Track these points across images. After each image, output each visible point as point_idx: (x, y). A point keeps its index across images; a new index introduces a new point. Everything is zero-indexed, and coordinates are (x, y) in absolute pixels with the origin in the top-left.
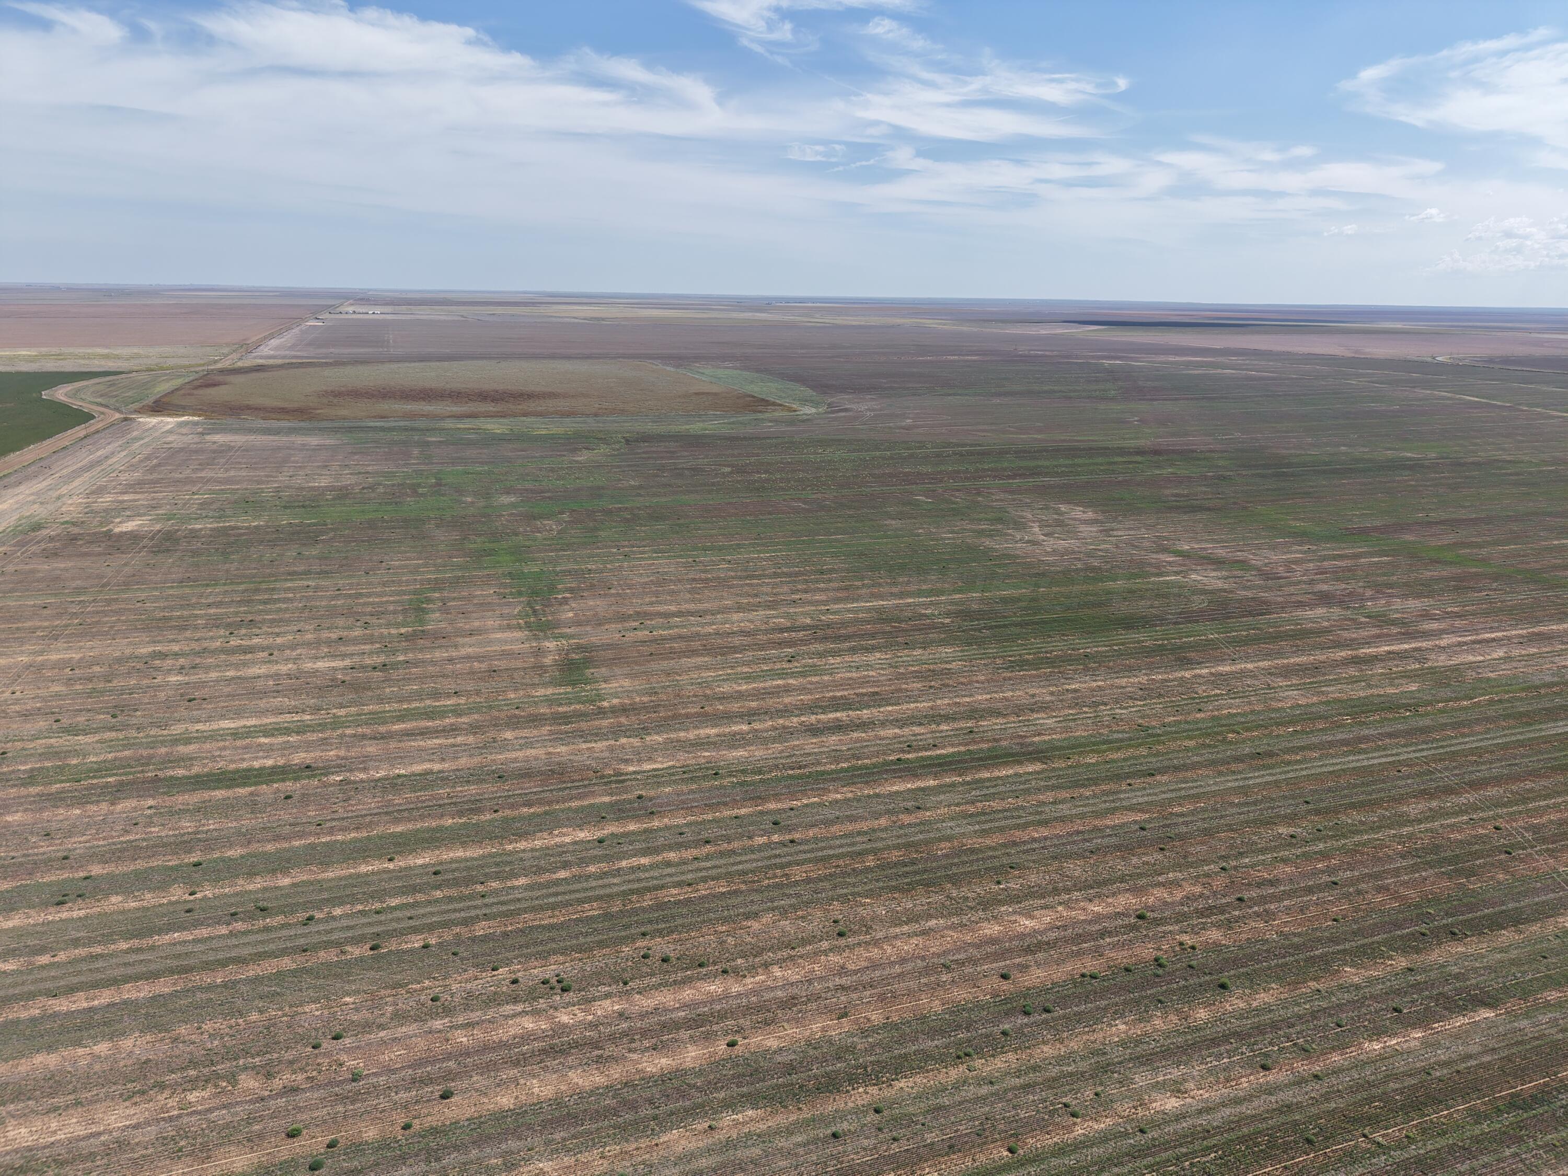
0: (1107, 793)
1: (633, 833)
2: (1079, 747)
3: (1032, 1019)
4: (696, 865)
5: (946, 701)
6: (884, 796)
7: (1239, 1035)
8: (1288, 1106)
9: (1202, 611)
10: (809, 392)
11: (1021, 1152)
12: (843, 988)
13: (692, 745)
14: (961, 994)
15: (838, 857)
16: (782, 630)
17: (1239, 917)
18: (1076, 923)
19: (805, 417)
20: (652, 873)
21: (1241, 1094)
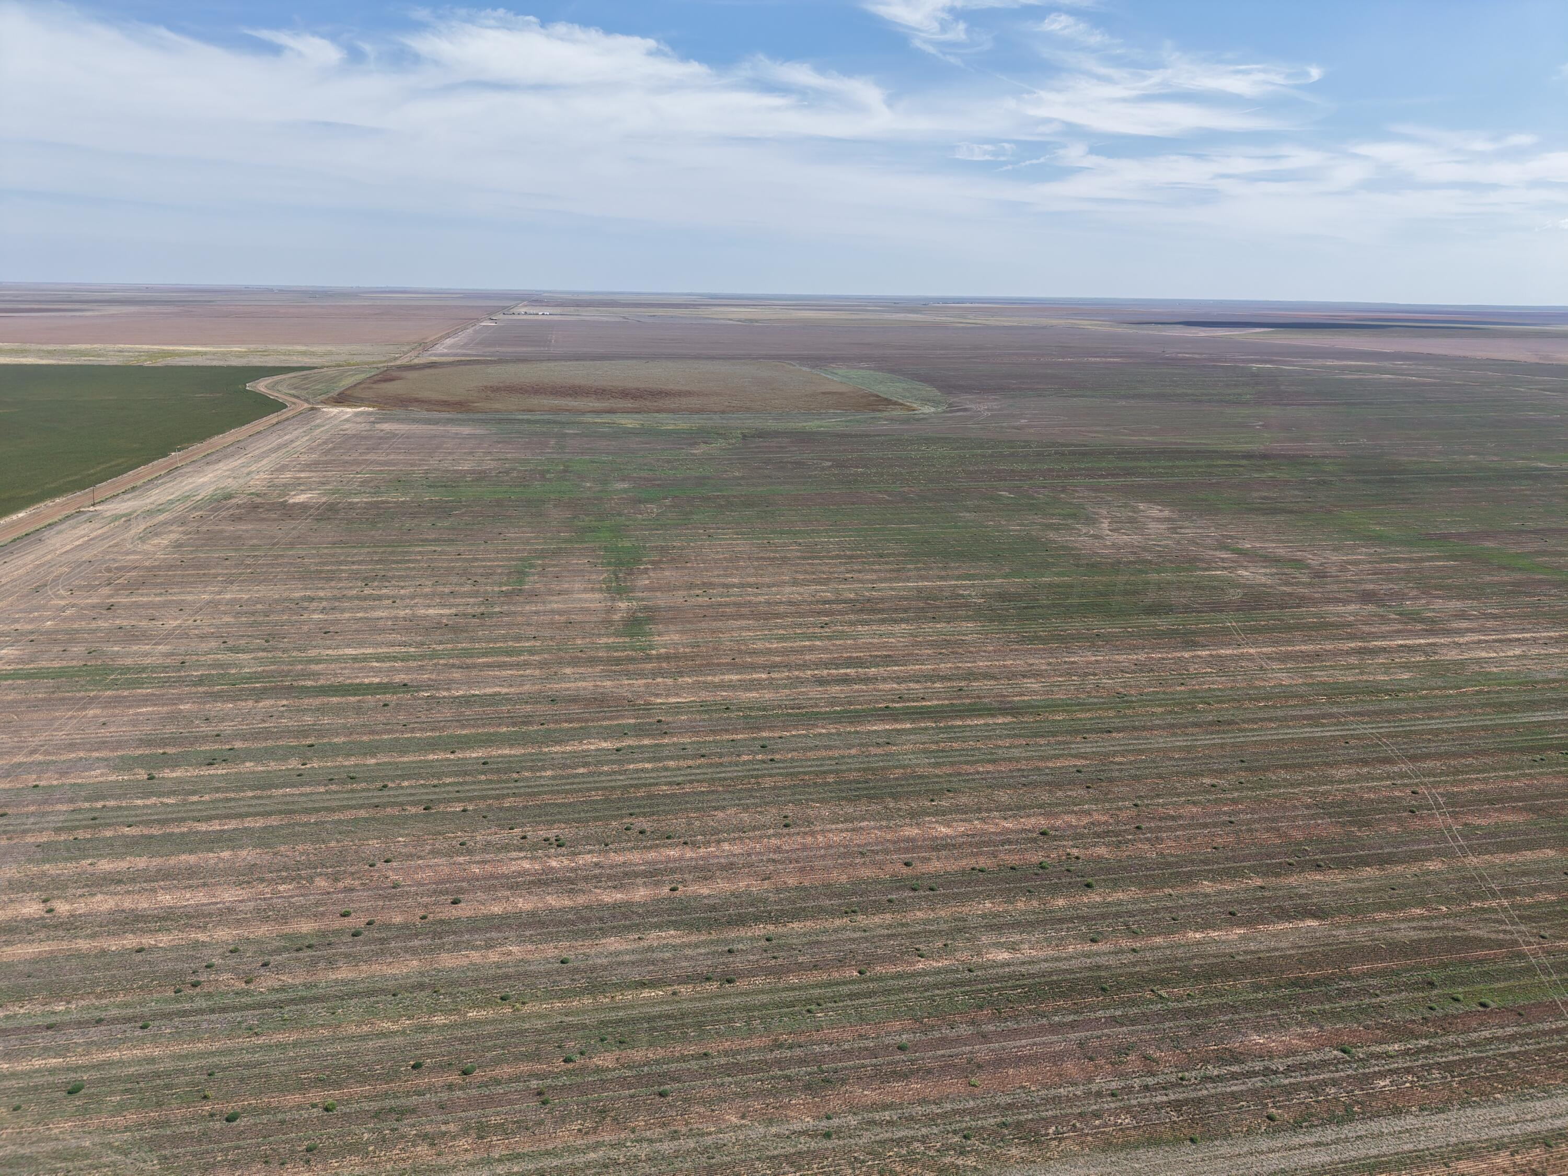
0: (1059, 743)
1: (646, 746)
2: (1054, 707)
3: (917, 894)
4: (689, 771)
5: (949, 665)
6: (862, 733)
7: (1084, 919)
8: (1099, 967)
9: (1230, 602)
10: (934, 392)
11: (868, 974)
12: (774, 861)
13: (715, 687)
14: (866, 873)
15: (805, 773)
16: (825, 602)
17: (1130, 840)
18: (984, 833)
19: (922, 416)
20: (651, 775)
21: (1064, 955)
